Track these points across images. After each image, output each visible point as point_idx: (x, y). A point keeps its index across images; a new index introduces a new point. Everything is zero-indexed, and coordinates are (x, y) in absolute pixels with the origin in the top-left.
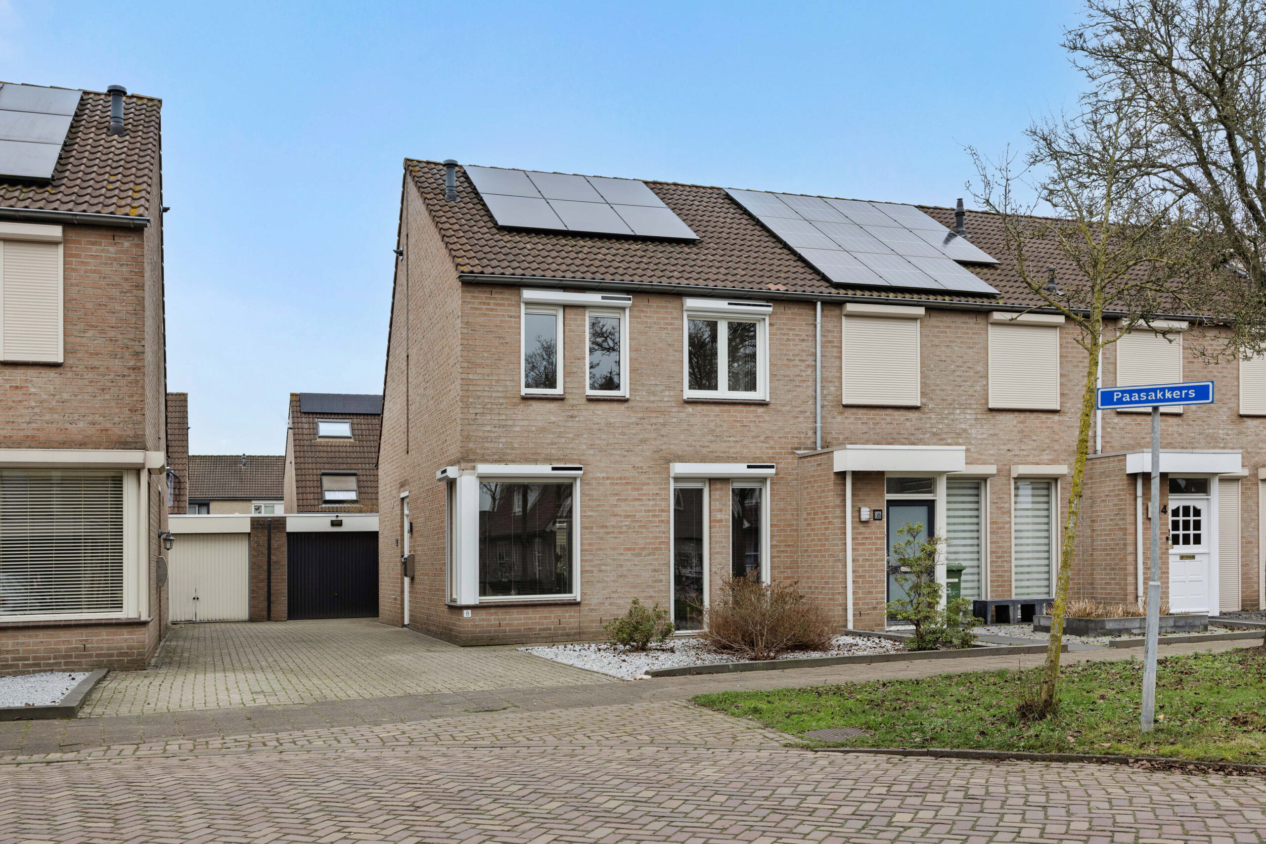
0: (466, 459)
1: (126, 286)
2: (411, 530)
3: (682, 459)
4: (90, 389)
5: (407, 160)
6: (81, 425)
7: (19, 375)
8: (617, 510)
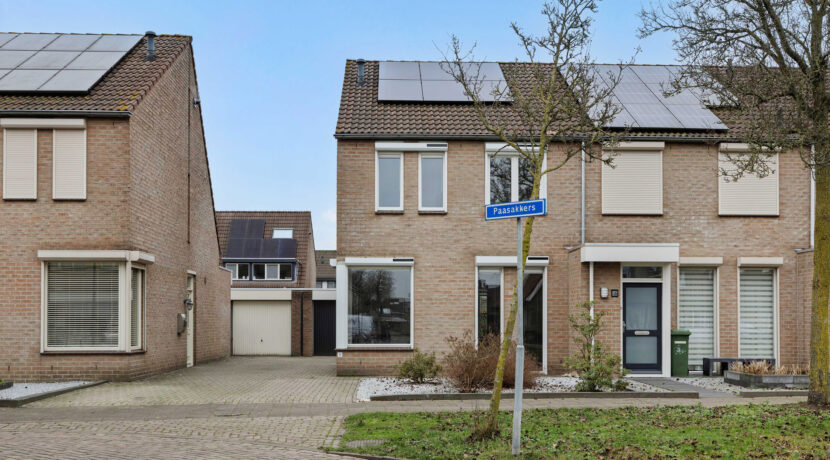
1: (120, 152)
3: (484, 254)
5: (348, 61)
7: (63, 206)
8: (439, 288)
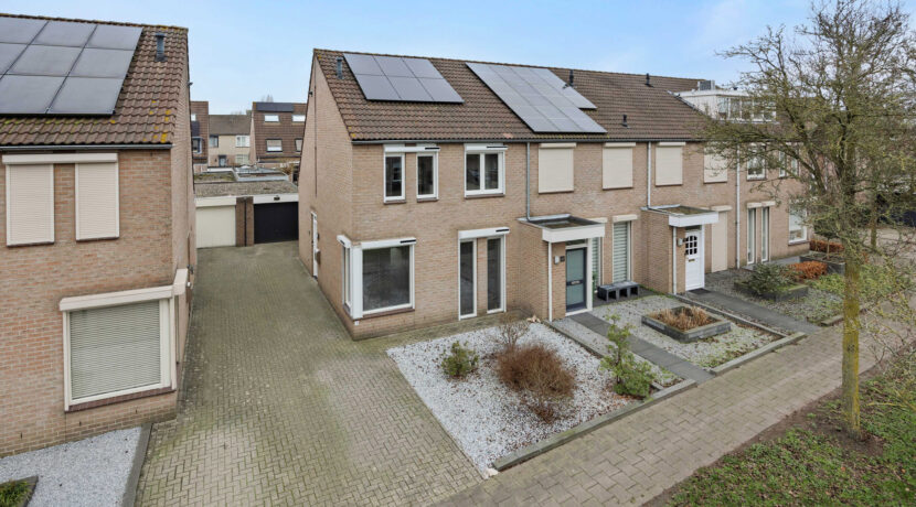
0: (355, 239)
2: (318, 238)
3: (463, 228)
4: (137, 251)
5: (315, 50)
6: (132, 274)
7: (90, 247)
